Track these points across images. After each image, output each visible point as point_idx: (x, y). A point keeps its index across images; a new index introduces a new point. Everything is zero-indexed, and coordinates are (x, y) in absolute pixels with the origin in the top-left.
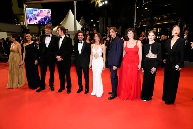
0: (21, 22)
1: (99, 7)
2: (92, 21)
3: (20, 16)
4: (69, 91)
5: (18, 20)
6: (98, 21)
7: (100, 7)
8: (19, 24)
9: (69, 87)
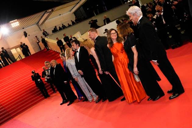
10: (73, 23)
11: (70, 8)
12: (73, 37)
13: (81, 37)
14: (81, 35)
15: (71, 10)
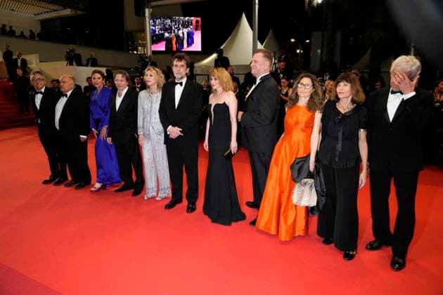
0: (140, 48)
1: (313, 7)
2: (293, 40)
3: (138, 35)
4: (191, 209)
5: (133, 42)
6: (308, 41)
7: (318, 4)
8: (135, 52)
9: (192, 198)
10: (32, 36)
11: (38, 10)
12: (23, 57)
13: (37, 65)
14: (38, 61)
15: (38, 14)
